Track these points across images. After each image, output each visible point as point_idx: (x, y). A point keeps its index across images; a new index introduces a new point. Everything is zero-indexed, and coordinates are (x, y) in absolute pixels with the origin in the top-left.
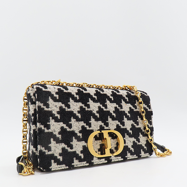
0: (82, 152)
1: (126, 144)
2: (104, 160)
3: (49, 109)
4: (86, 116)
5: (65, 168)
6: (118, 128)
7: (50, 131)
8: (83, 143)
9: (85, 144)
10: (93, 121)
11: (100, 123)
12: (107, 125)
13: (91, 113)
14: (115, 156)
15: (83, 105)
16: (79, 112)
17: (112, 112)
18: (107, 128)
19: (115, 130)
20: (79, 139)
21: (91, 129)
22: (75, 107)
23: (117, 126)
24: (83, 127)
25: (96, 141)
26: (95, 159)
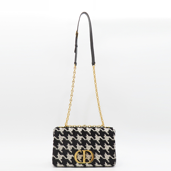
0: (71, 160)
1: (96, 158)
2: (82, 165)
3: (59, 140)
4: (75, 143)
5: (63, 166)
6: (91, 149)
7: (58, 149)
8: (72, 156)
9: (73, 156)
10: (78, 145)
11: (82, 146)
12: (85, 147)
13: (77, 141)
14: (88, 164)
15: (74, 138)
16: (71, 141)
17: (89, 141)
18: (86, 149)
19: (90, 150)
20: (70, 154)
21: (76, 149)
22: (70, 138)
23: (91, 148)
24: (73, 148)
25: (80, 155)
26: (77, 164)
